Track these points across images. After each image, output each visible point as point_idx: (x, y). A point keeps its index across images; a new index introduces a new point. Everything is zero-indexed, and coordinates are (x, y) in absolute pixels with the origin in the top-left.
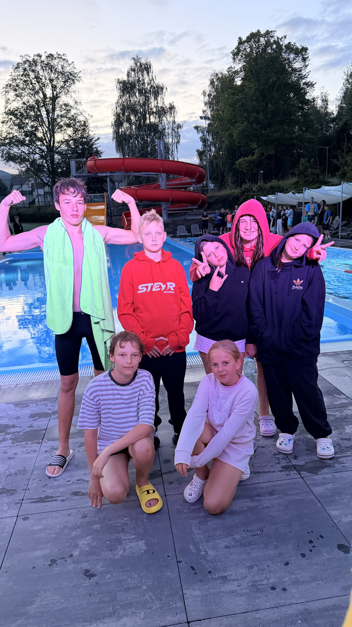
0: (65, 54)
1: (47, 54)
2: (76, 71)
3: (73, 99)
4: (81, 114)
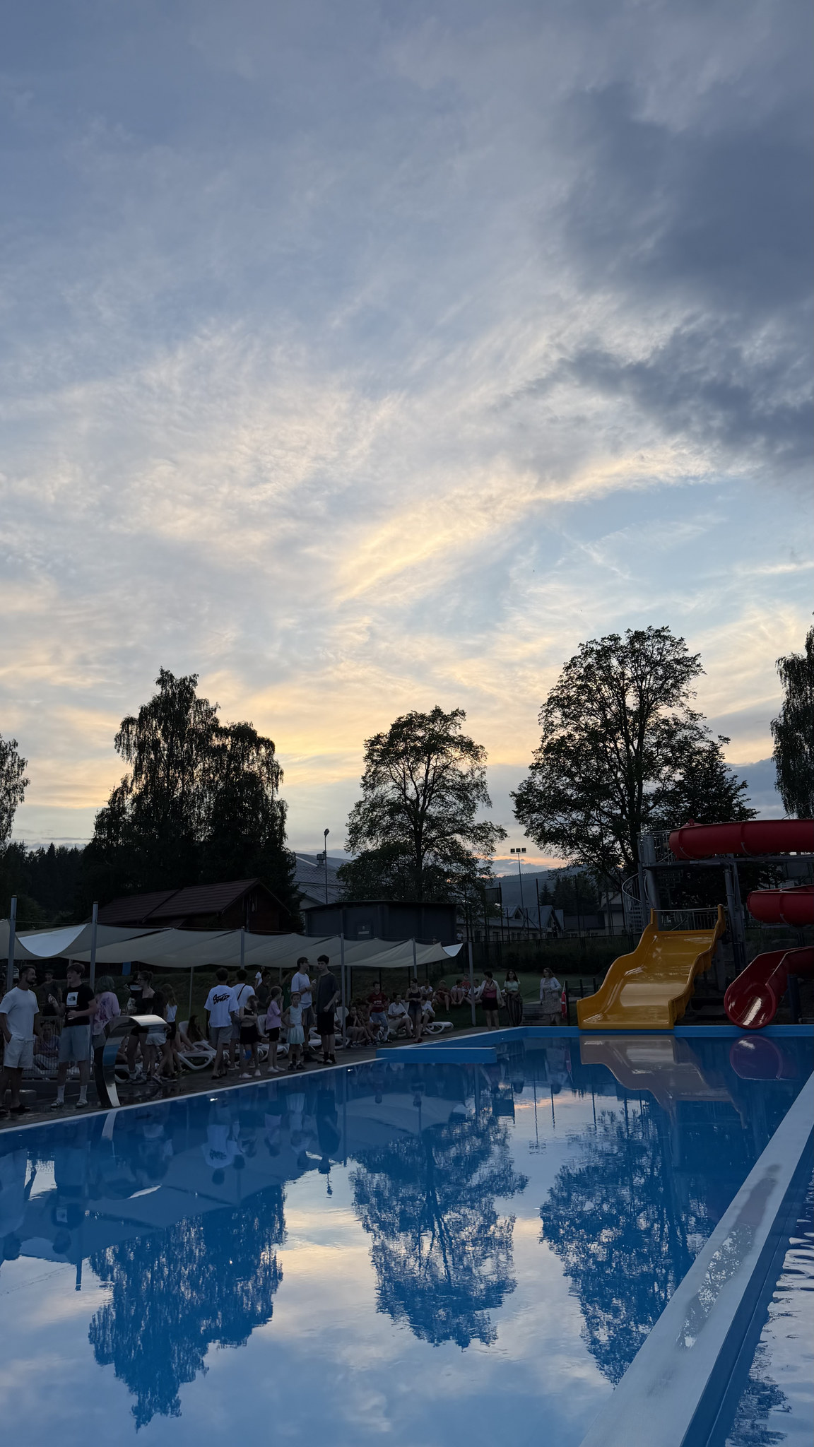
0: (667, 627)
1: (630, 633)
2: (687, 654)
3: (685, 709)
4: (702, 737)
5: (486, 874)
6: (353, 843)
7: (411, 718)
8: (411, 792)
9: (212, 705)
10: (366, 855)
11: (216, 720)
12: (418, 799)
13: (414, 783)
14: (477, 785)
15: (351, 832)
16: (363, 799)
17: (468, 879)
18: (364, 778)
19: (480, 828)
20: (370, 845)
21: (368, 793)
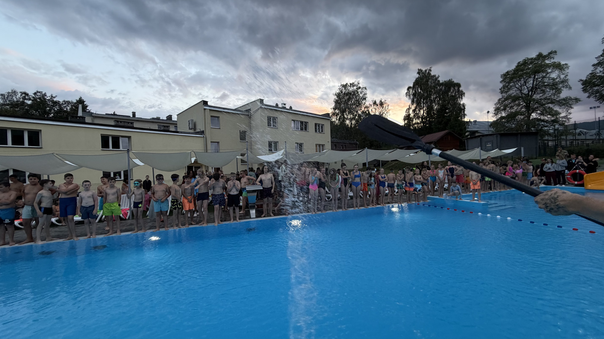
5: (565, 118)
6: (496, 114)
7: (525, 61)
8: (525, 91)
9: (437, 76)
10: (502, 118)
11: (439, 81)
12: (529, 92)
13: (527, 87)
14: (562, 82)
15: (495, 110)
16: (501, 97)
17: (555, 121)
18: (500, 89)
19: (564, 99)
20: (504, 114)
21: (504, 94)
